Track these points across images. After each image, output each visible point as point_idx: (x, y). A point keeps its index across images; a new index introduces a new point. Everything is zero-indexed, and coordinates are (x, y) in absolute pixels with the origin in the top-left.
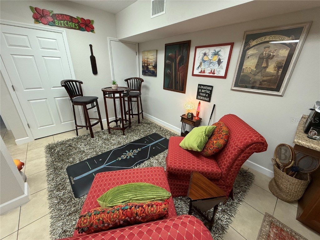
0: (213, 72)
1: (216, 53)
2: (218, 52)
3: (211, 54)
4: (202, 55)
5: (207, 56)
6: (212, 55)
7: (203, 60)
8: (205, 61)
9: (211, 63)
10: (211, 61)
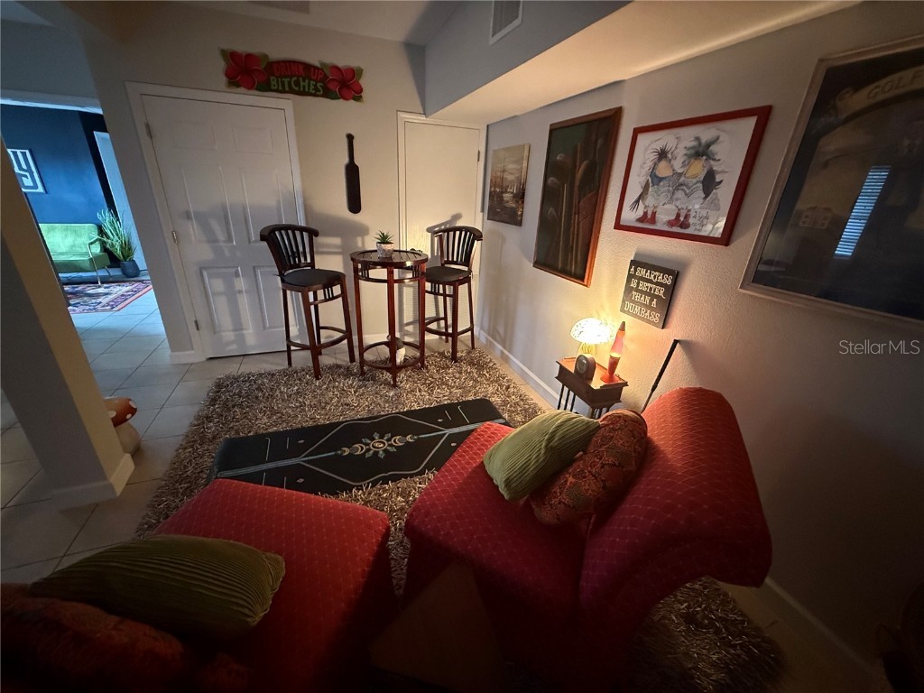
0: (682, 219)
1: (701, 150)
2: (708, 145)
3: (685, 152)
4: (653, 156)
5: (670, 161)
6: (685, 158)
7: (653, 175)
8: (661, 179)
9: (681, 185)
10: (682, 179)
